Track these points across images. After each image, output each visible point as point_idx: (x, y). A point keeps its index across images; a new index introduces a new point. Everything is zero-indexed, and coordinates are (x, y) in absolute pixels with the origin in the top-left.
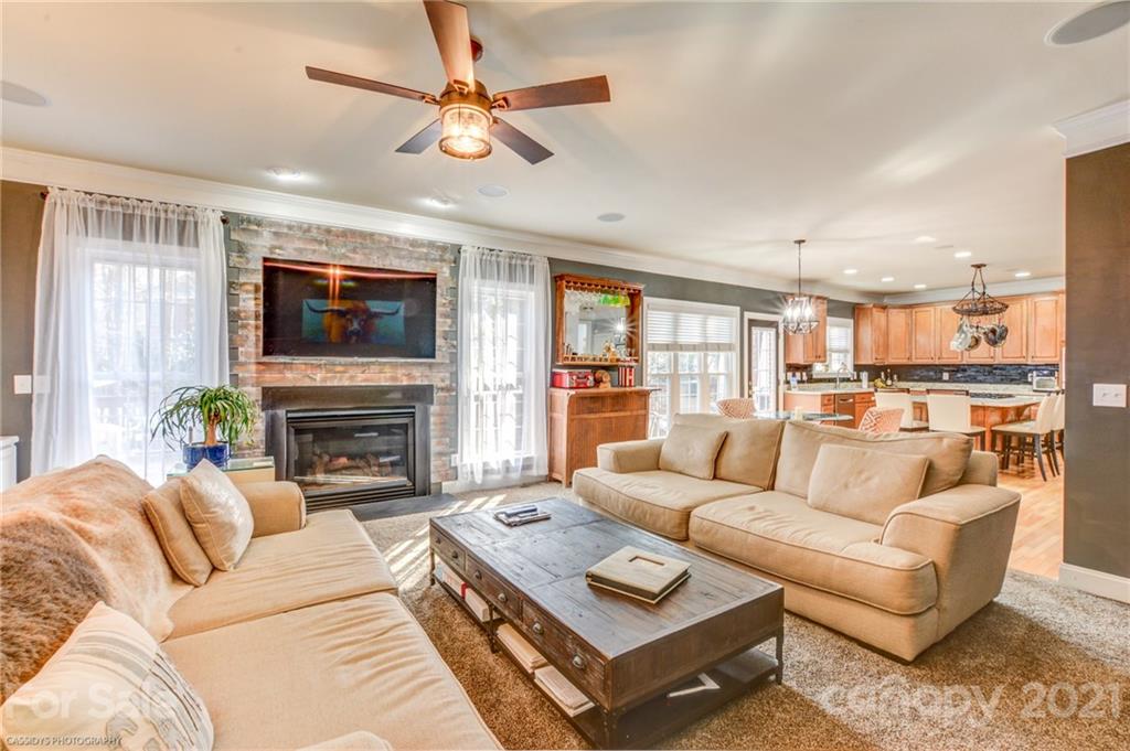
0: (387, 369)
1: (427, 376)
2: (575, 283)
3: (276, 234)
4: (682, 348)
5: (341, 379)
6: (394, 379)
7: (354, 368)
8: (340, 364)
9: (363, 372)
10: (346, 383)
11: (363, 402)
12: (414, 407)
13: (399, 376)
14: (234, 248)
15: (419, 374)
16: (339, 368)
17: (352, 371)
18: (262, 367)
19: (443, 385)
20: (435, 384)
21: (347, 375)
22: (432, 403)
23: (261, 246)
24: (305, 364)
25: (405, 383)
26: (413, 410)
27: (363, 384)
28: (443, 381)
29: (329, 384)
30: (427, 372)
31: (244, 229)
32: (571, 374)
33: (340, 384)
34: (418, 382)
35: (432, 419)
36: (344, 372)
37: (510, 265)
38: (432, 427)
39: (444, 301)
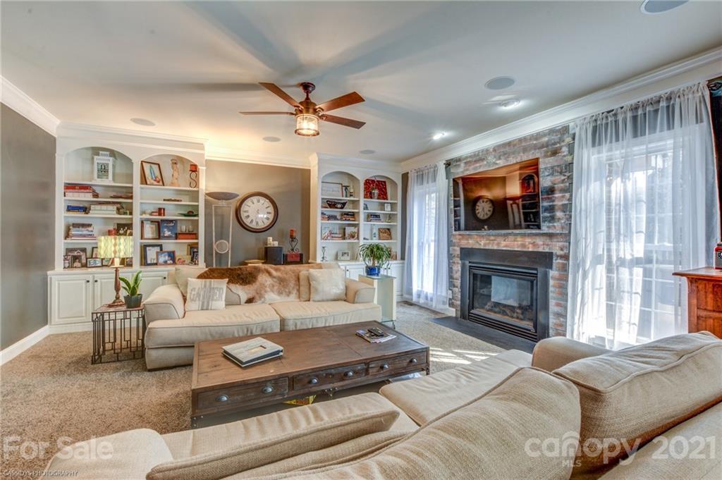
0: (519, 239)
1: (548, 245)
3: (465, 163)
5: (492, 245)
6: (523, 245)
7: (500, 237)
8: (493, 235)
9: (505, 241)
10: (495, 248)
11: (504, 261)
12: (536, 270)
13: (527, 243)
14: (448, 174)
15: (542, 243)
16: (492, 238)
17: (500, 239)
18: (460, 237)
19: (562, 253)
20: (554, 251)
21: (496, 242)
22: (551, 267)
23: (461, 171)
24: (476, 235)
25: (530, 250)
26: (535, 272)
27: (504, 249)
28: (562, 250)
29: (487, 247)
30: (548, 241)
31: (455, 166)
33: (492, 248)
34: (541, 250)
35: (551, 282)
36: (495, 240)
38: (551, 289)
39: (563, 178)
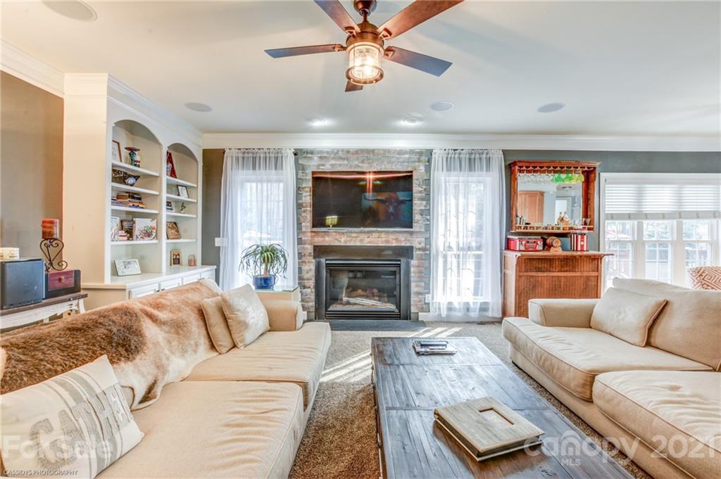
0: (383, 235)
1: (409, 240)
2: (527, 167)
3: (320, 157)
4: (647, 216)
5: (355, 242)
6: (387, 241)
7: (363, 234)
8: (355, 232)
9: (368, 237)
10: (358, 244)
11: (368, 256)
12: (400, 261)
13: (390, 240)
14: (299, 167)
15: (403, 239)
16: (354, 235)
17: (362, 236)
18: (313, 234)
19: (420, 246)
20: (414, 246)
21: (359, 239)
22: (412, 258)
23: (313, 165)
24: (335, 232)
25: (394, 245)
26: (399, 263)
27: (368, 245)
28: (420, 244)
29: (348, 244)
30: (409, 238)
31: (305, 157)
32: (520, 239)
33: (355, 244)
34: (403, 244)
35: (412, 269)
36: (357, 237)
37: (470, 159)
38: (412, 275)
39: (421, 189)
